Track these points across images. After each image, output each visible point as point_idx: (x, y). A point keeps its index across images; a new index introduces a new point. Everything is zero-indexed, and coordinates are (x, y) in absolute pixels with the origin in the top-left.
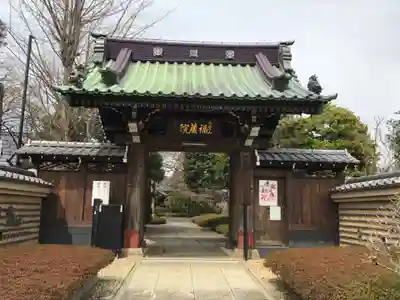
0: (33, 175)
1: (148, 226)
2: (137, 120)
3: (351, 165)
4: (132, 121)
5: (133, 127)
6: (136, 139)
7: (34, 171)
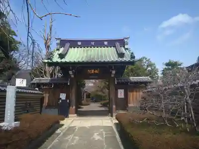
0: (37, 90)
1: (79, 110)
2: (72, 70)
3: (150, 82)
4: (71, 70)
5: (71, 72)
6: (73, 76)
7: (37, 89)
